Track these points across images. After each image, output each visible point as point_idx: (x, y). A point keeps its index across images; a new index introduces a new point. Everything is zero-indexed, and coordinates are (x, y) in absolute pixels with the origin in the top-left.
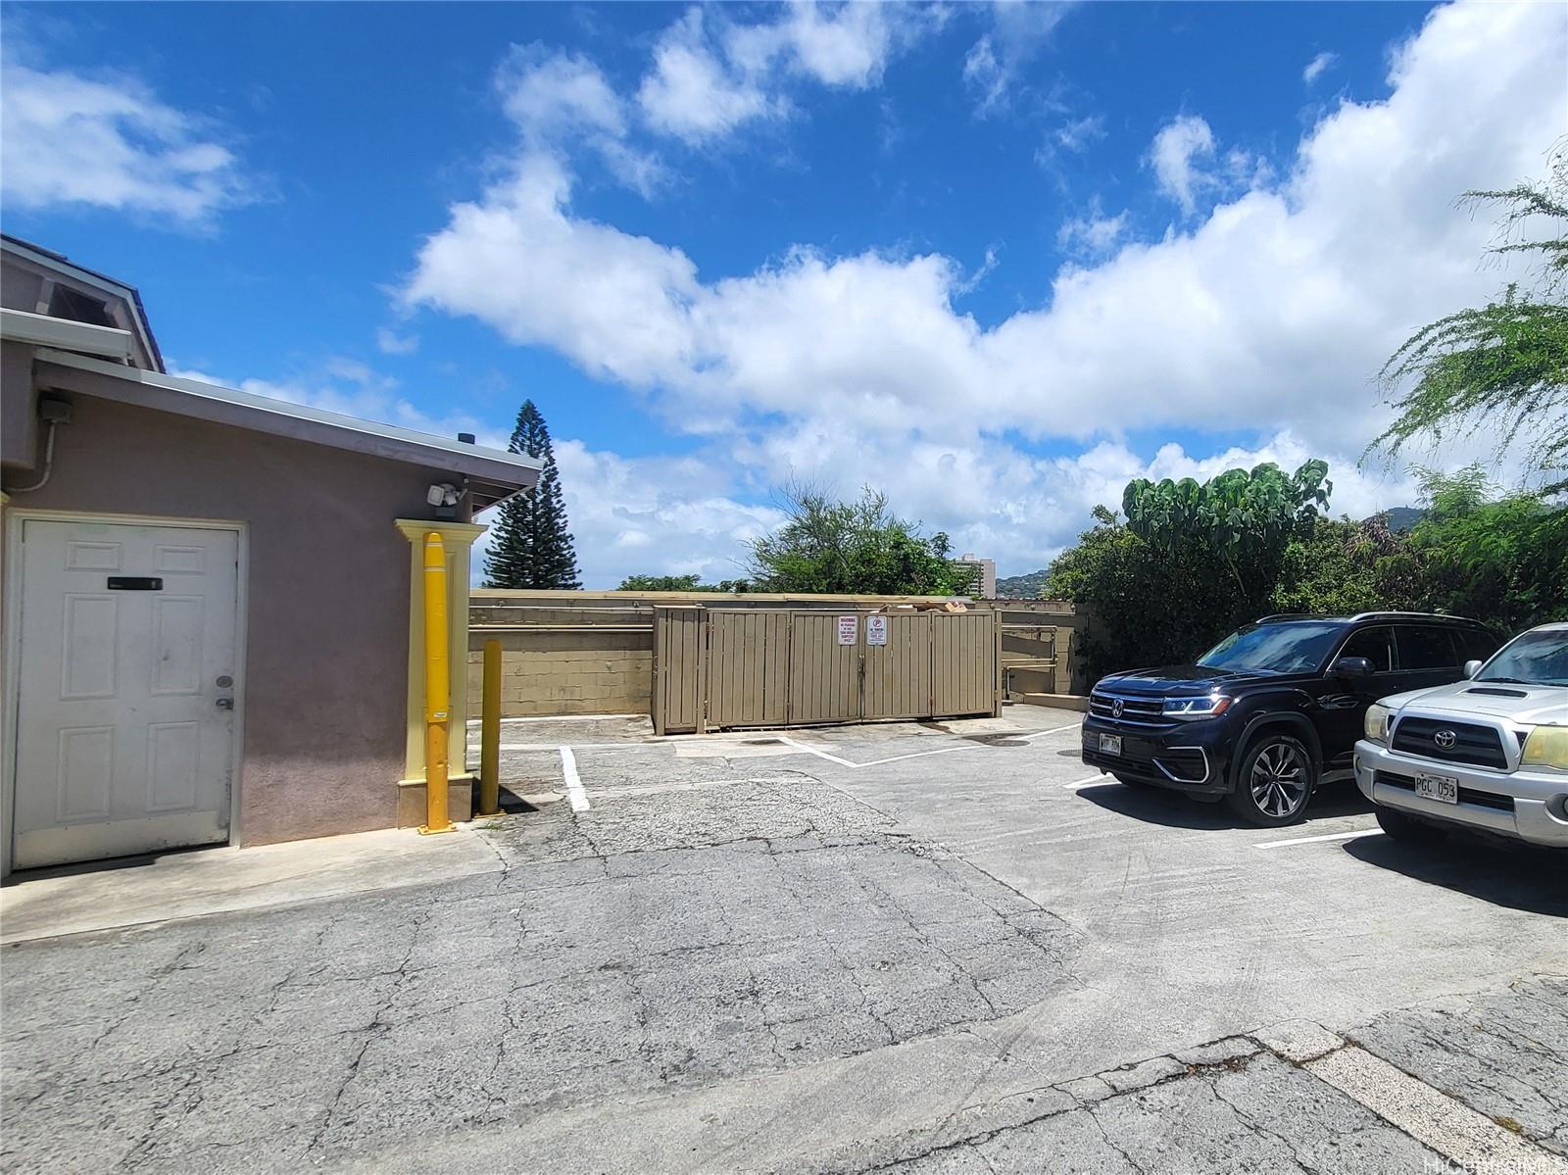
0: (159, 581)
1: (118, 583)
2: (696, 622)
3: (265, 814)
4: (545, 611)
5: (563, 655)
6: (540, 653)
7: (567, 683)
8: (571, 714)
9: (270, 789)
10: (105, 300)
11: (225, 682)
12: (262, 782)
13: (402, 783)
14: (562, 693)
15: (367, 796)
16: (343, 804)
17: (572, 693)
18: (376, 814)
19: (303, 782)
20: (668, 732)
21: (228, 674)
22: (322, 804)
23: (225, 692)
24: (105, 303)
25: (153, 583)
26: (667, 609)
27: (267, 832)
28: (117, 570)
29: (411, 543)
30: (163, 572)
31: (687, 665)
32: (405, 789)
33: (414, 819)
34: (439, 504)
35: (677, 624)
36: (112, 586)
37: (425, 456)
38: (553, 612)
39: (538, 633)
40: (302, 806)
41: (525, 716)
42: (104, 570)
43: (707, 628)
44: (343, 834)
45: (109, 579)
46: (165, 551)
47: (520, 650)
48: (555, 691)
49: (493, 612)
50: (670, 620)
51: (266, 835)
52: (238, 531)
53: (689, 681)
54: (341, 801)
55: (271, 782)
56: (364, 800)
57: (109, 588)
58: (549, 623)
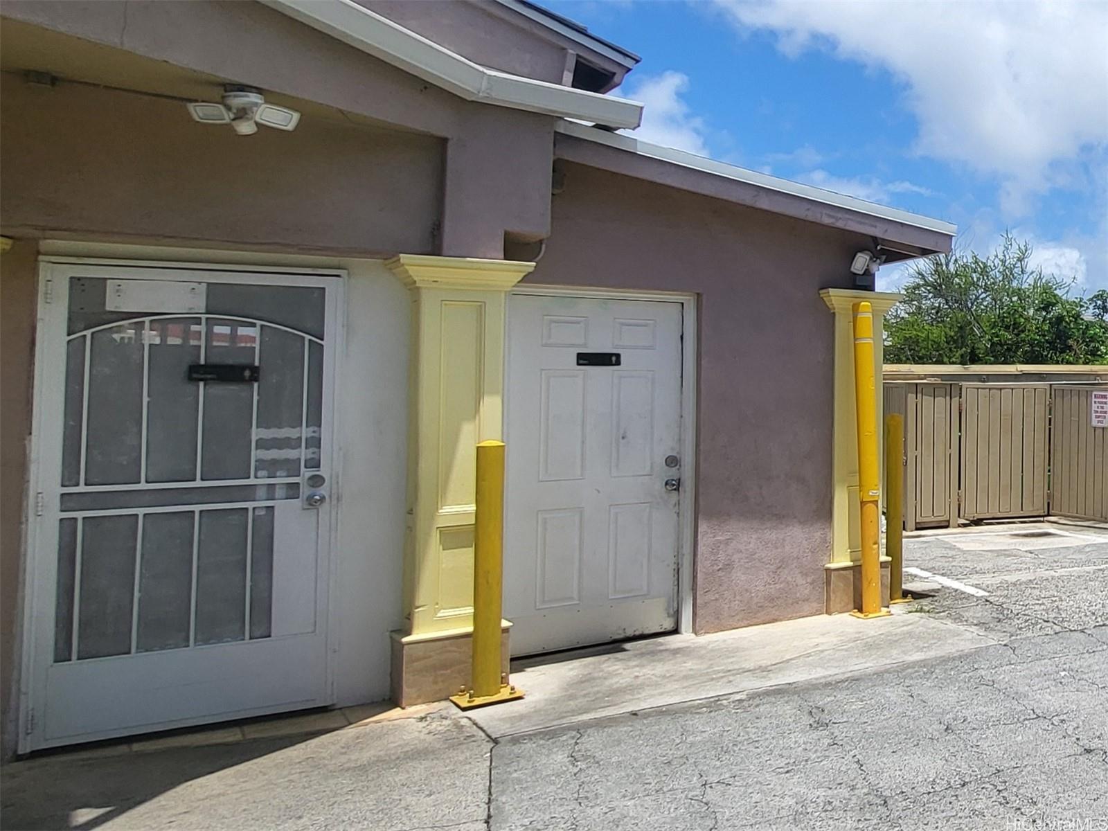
0: (618, 356)
1: (586, 359)
2: (948, 398)
3: (716, 600)
9: (720, 573)
10: (614, 71)
11: (672, 461)
12: (713, 566)
13: (828, 566)
15: (800, 580)
16: (780, 589)
18: (807, 600)
19: (746, 566)
20: (919, 526)
21: (674, 454)
22: (763, 588)
23: (673, 473)
24: (614, 74)
25: (614, 359)
26: (917, 384)
27: (718, 618)
28: (585, 345)
29: (834, 313)
30: (624, 347)
31: (939, 448)
32: (836, 572)
33: (843, 604)
34: (861, 273)
35: (928, 400)
36: (581, 362)
37: (861, 223)
40: (747, 590)
42: (573, 346)
43: (960, 405)
44: (781, 620)
45: (579, 354)
46: (623, 324)
50: (919, 395)
51: (717, 621)
52: (682, 304)
53: (940, 467)
54: (778, 586)
55: (720, 567)
56: (797, 585)
57: (578, 364)
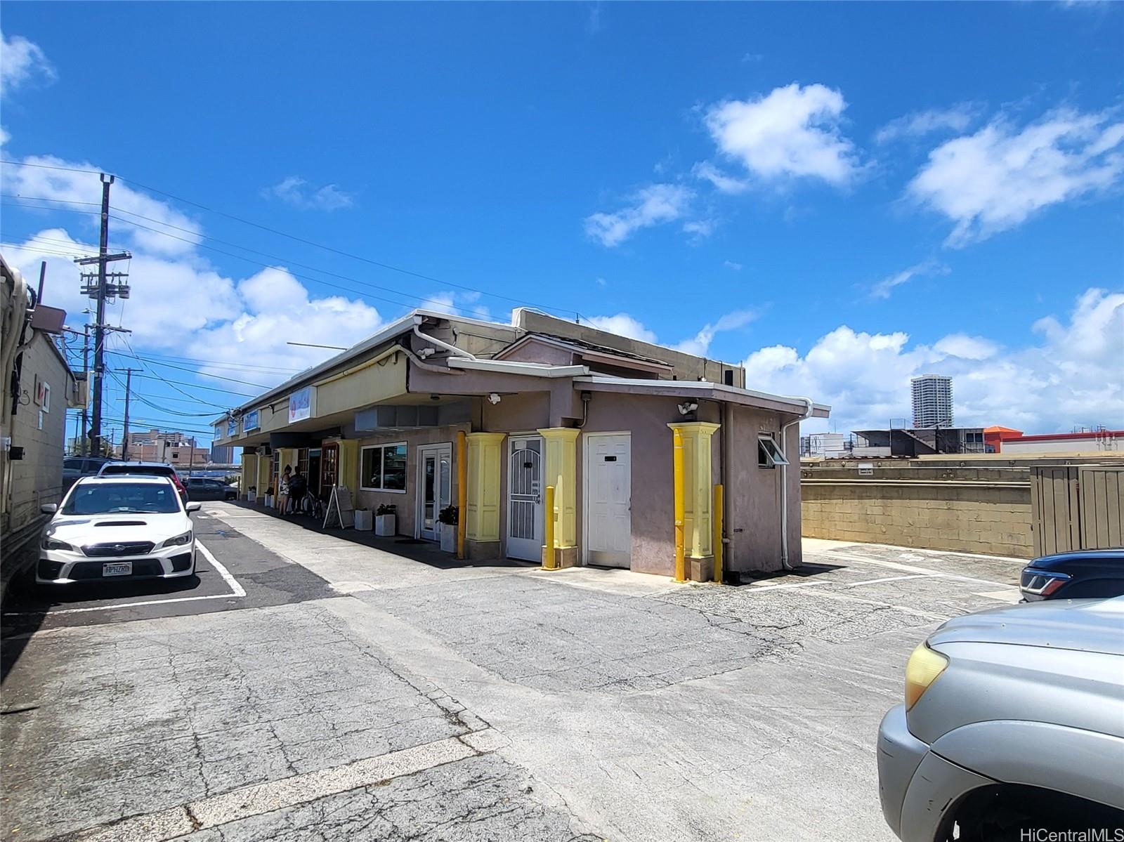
0: (616, 457)
2: (1065, 480)
3: (636, 559)
4: (993, 470)
5: (1008, 507)
6: (992, 504)
7: (1013, 530)
8: (1018, 557)
9: (638, 548)
12: (635, 544)
14: (1010, 538)
15: (666, 559)
16: (659, 561)
17: (1018, 540)
19: (647, 547)
22: (653, 559)
26: (1037, 467)
27: (637, 567)
28: (607, 454)
30: (617, 453)
31: (1059, 520)
34: (684, 414)
35: (1048, 481)
38: (999, 471)
39: (989, 488)
40: (647, 558)
41: (984, 553)
42: (604, 454)
43: (1078, 485)
45: (605, 457)
46: (617, 445)
47: (978, 501)
48: (1005, 537)
49: (958, 472)
50: (1040, 477)
53: (1063, 535)
54: (658, 559)
55: (638, 545)
57: (605, 461)
58: (997, 480)
